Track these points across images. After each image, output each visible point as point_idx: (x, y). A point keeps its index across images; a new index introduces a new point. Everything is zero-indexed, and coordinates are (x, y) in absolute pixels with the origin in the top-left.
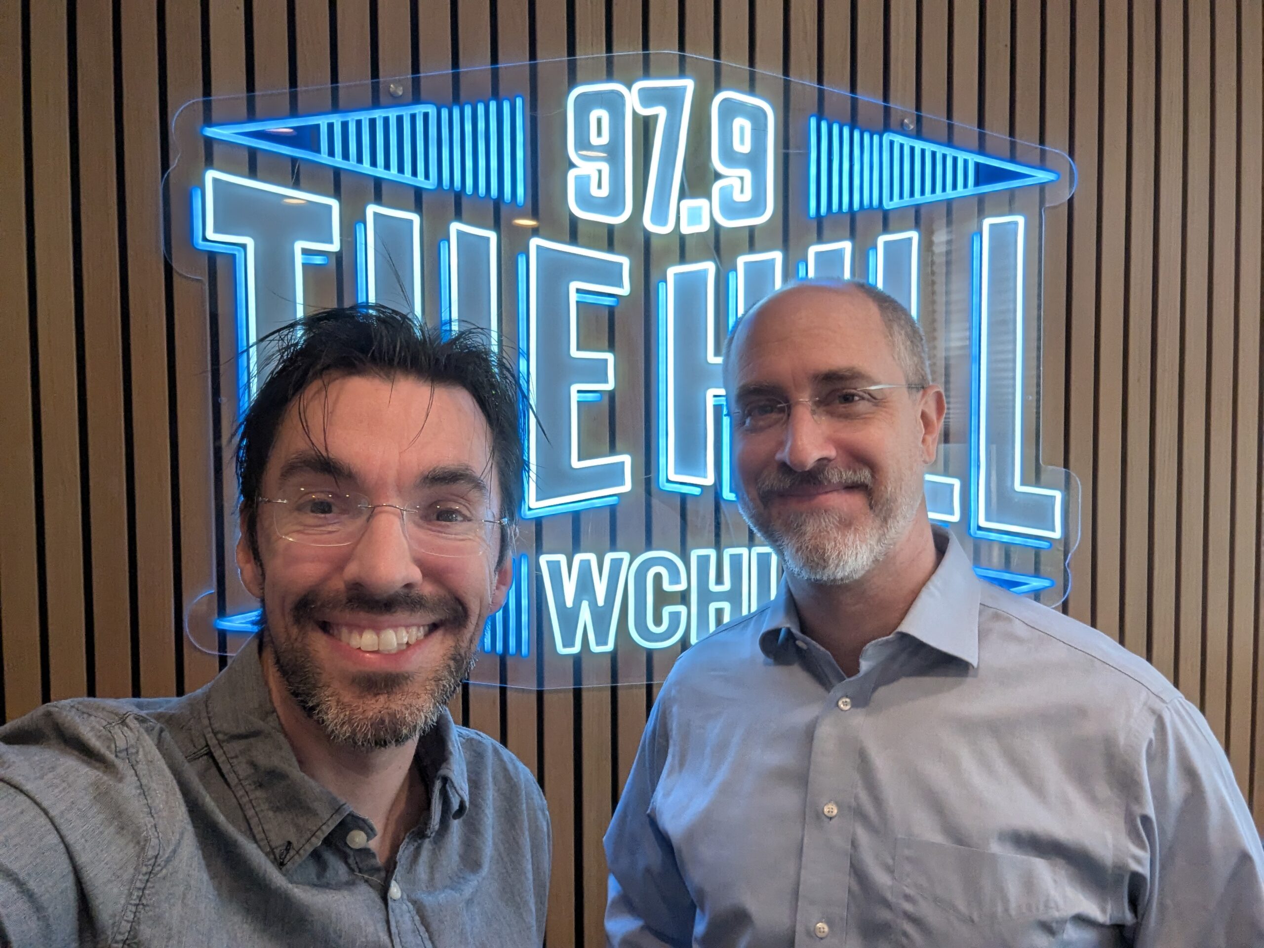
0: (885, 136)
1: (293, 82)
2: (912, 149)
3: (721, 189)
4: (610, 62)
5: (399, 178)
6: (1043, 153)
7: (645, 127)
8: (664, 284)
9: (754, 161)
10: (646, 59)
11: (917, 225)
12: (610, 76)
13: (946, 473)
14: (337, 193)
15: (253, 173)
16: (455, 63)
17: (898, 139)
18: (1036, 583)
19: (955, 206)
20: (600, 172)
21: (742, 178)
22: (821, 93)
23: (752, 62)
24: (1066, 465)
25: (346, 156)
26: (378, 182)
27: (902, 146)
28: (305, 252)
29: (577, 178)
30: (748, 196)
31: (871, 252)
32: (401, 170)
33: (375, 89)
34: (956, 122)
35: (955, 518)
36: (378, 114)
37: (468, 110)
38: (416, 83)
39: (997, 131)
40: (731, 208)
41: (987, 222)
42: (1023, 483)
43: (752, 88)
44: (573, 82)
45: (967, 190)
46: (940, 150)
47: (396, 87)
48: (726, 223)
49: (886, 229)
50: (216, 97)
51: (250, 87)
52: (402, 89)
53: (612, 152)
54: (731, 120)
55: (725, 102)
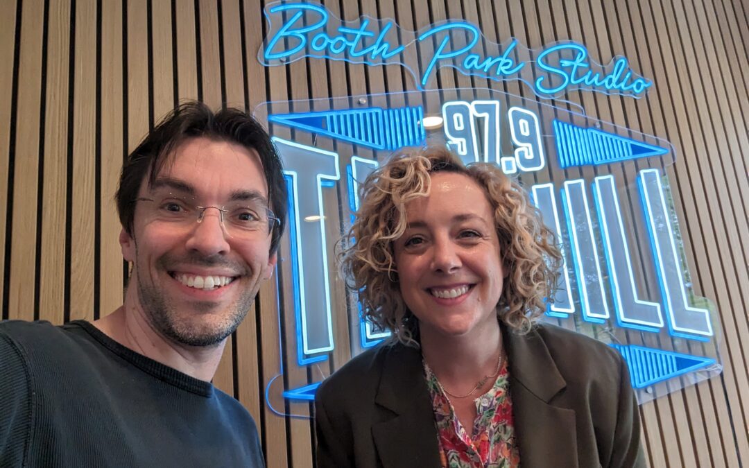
0: (588, 130)
1: (310, 96)
2: (601, 136)
3: (519, 153)
4: (458, 92)
5: (366, 144)
6: (657, 140)
7: (479, 122)
9: (531, 139)
10: (475, 91)
11: (610, 172)
12: (459, 98)
13: (650, 300)
14: (335, 150)
15: (293, 139)
16: (387, 91)
17: (595, 132)
18: (706, 361)
19: (625, 163)
20: (462, 143)
21: (528, 148)
22: (555, 111)
23: (522, 94)
24: (704, 295)
25: (340, 132)
26: (355, 146)
27: (596, 135)
28: (323, 180)
29: (451, 145)
30: (531, 156)
31: (593, 185)
32: (367, 139)
33: (350, 100)
34: (617, 126)
35: (661, 325)
36: (354, 112)
37: (396, 112)
38: (369, 99)
39: (635, 130)
40: (525, 162)
41: (642, 172)
42: (689, 306)
43: (524, 105)
44: (442, 102)
45: (629, 156)
46: (614, 138)
47: (362, 100)
48: (524, 169)
49: (596, 174)
50: (273, 102)
51: (290, 97)
52: (365, 101)
53: (465, 134)
54: (518, 121)
55: (514, 112)
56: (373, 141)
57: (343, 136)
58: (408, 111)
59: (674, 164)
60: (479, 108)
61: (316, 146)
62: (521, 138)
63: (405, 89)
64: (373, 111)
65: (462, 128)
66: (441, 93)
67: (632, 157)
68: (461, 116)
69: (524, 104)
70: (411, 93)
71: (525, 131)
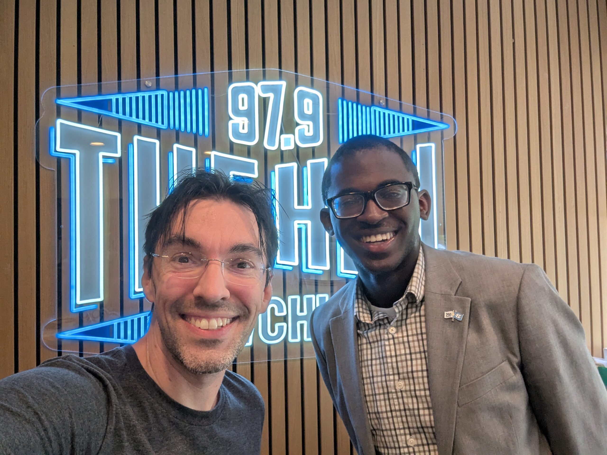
1: (100, 80)
2: (384, 114)
3: (299, 130)
4: (247, 73)
5: (150, 124)
6: (442, 116)
7: (264, 102)
8: (274, 172)
9: (314, 118)
10: (264, 72)
12: (248, 79)
14: (120, 131)
15: (80, 121)
16: (176, 72)
17: (378, 109)
19: (404, 139)
20: (244, 122)
21: (308, 126)
22: (343, 89)
23: (312, 74)
25: (124, 113)
26: (139, 125)
27: (379, 112)
28: (104, 157)
29: (233, 124)
30: (311, 133)
32: (150, 120)
33: (139, 83)
34: (403, 102)
36: (140, 95)
37: (182, 93)
38: (158, 82)
39: (421, 106)
40: (304, 139)
41: (418, 146)
43: (312, 85)
44: (230, 82)
45: (409, 132)
46: (396, 114)
47: (149, 83)
48: (302, 145)
50: (63, 86)
51: (79, 81)
52: (152, 84)
53: (249, 114)
54: (303, 100)
55: (300, 91)
56: (157, 121)
57: (127, 117)
58: (194, 92)
59: (455, 137)
60: (266, 89)
61: (100, 126)
62: (303, 116)
63: (194, 71)
64: (159, 93)
65: (246, 107)
66: (230, 75)
67: (411, 132)
68: (245, 96)
70: (200, 75)
71: (308, 109)
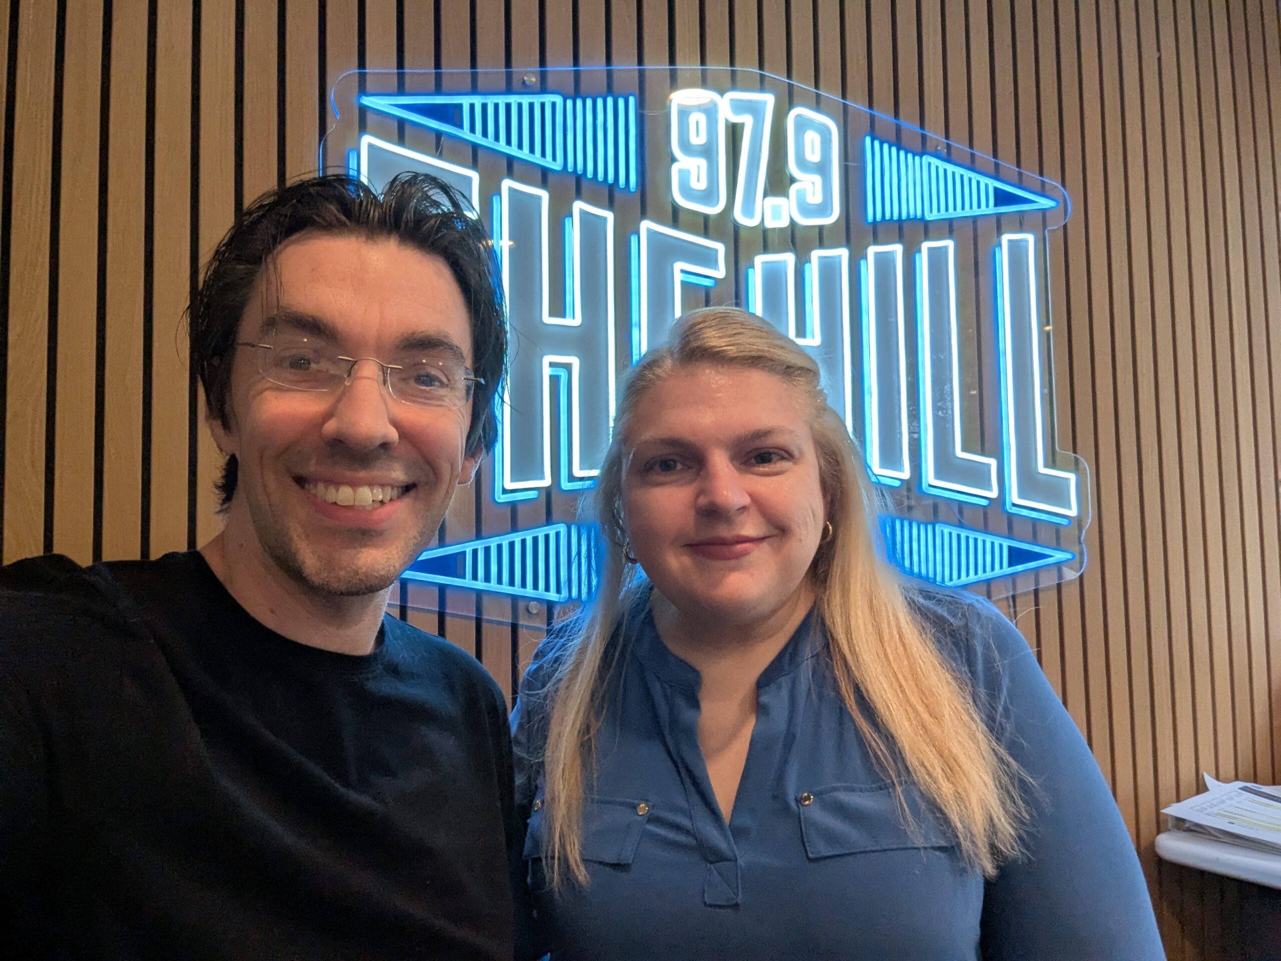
0: (924, 157)
1: (438, 64)
2: (945, 171)
3: (798, 191)
4: (704, 72)
5: (531, 158)
6: (1043, 184)
7: (734, 132)
8: (752, 270)
9: (822, 168)
10: (733, 73)
11: (950, 234)
12: (704, 83)
13: (983, 453)
14: (474, 165)
16: (576, 62)
17: (935, 162)
20: (698, 167)
21: (813, 183)
22: (872, 119)
23: (817, 86)
24: (1075, 452)
25: (485, 134)
26: (511, 161)
27: (937, 168)
29: (681, 171)
30: (818, 199)
32: (532, 150)
33: (509, 76)
34: (978, 153)
35: (994, 494)
36: (513, 99)
37: (589, 102)
38: (543, 76)
40: (805, 209)
41: (1006, 238)
42: (1046, 465)
44: (674, 86)
45: (989, 209)
46: (968, 174)
47: (527, 77)
48: (803, 221)
49: (927, 237)
50: (370, 70)
51: (400, 64)
52: (534, 80)
53: (708, 152)
54: (804, 133)
55: (798, 116)
59: (1065, 227)
63: (609, 61)
69: (818, 104)
70: (619, 70)
